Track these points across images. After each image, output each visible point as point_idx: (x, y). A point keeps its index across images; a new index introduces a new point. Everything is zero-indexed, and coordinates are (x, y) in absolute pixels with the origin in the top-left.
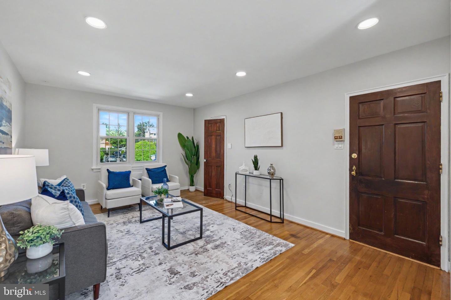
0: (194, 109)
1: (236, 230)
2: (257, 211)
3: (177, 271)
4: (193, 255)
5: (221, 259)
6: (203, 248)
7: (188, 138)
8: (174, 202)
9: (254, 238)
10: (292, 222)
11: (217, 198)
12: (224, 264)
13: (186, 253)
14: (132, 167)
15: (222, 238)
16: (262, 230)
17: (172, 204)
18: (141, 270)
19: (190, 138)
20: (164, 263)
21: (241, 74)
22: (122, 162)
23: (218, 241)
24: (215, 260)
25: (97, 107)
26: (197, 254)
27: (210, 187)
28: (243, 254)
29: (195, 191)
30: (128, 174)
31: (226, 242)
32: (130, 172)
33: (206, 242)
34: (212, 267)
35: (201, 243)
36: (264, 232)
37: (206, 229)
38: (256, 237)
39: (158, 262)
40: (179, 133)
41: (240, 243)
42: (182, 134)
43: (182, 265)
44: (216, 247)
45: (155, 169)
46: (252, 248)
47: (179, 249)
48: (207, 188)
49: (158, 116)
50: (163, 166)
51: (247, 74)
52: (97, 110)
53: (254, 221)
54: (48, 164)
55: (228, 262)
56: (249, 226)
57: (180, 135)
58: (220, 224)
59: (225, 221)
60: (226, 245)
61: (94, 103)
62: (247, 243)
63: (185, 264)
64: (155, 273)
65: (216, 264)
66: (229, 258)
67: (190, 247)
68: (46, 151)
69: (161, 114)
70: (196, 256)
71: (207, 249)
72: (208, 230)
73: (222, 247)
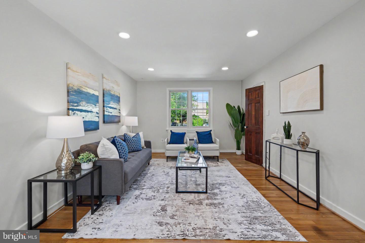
0: (242, 81)
1: (244, 198)
2: (291, 187)
3: (166, 209)
4: (187, 203)
5: (204, 215)
6: (200, 201)
7: (234, 107)
8: (192, 157)
9: (256, 212)
10: (334, 213)
11: (257, 164)
12: (203, 221)
13: (185, 200)
14: (187, 130)
15: (224, 199)
16: (275, 207)
17: (189, 159)
18: (150, 199)
19: (236, 108)
20: (165, 200)
21: (252, 33)
22: (182, 126)
23: (217, 200)
24: (199, 214)
25: (169, 90)
26: (190, 204)
27: (250, 152)
28: (229, 220)
29: (241, 155)
30: (183, 135)
31: (223, 204)
32: (185, 133)
33: (207, 197)
34: (191, 219)
35: (202, 196)
36: (276, 210)
37: (218, 187)
38: (260, 211)
39: (162, 198)
40: (227, 103)
41: (236, 210)
42: (230, 105)
43: (174, 207)
44: (211, 204)
45: (203, 133)
46: (243, 220)
47: (183, 195)
48: (247, 153)
49: (209, 91)
50: (209, 130)
51: (259, 31)
52: (169, 91)
53: (276, 196)
54: (137, 125)
55: (206, 221)
56: (263, 198)
57: (228, 105)
58: (235, 188)
59: (243, 186)
60: (221, 206)
61: (168, 87)
62: (244, 213)
63: (176, 207)
64: (154, 204)
65: (197, 218)
66: (212, 218)
67: (191, 197)
68: (137, 118)
69: (211, 89)
70: (189, 205)
71: (202, 203)
72: (219, 189)
73: (215, 207)
